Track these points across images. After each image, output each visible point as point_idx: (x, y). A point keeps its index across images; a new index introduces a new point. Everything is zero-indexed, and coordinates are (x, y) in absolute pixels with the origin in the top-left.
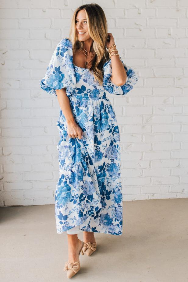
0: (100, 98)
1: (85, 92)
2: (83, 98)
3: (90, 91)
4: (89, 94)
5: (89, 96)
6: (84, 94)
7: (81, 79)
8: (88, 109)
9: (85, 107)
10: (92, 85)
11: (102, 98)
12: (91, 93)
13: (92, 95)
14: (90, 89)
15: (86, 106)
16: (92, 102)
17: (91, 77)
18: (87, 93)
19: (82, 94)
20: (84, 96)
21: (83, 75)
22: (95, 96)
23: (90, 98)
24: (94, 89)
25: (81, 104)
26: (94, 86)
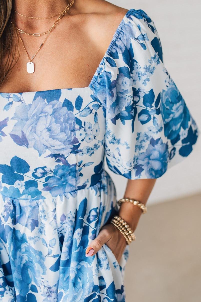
0: (83, 187)
1: (28, 176)
2: (24, 197)
3: (43, 174)
4: (41, 182)
5: (40, 187)
6: (23, 183)
9: (30, 226)
10: (48, 152)
11: (89, 184)
12: (50, 177)
13: (51, 181)
14: (43, 168)
15: (36, 223)
17: (42, 125)
18: (33, 179)
19: (17, 182)
20: (27, 188)
21: (12, 118)
22: (63, 184)
23: (44, 193)
24: (57, 163)
25: (18, 215)
26: (55, 156)
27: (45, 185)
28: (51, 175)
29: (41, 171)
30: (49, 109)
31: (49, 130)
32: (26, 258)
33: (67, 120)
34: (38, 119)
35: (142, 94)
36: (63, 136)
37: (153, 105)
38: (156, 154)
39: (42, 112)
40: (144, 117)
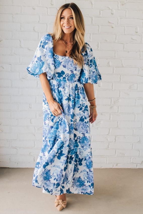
0: (76, 81)
1: (64, 76)
2: (62, 81)
3: (68, 76)
4: (67, 78)
6: (62, 77)
7: (61, 65)
8: (65, 90)
9: (62, 88)
11: (77, 81)
13: (69, 78)
15: (64, 88)
16: (68, 85)
17: (69, 64)
18: (65, 77)
19: (61, 77)
20: (63, 79)
21: (63, 62)
22: (72, 79)
23: (67, 81)
24: (71, 73)
25: (60, 86)
26: (71, 71)
27: (67, 79)
28: (69, 76)
29: (67, 75)
31: (71, 64)
34: (69, 62)
35: (89, 60)
36: (74, 66)
38: (94, 76)
40: (91, 66)
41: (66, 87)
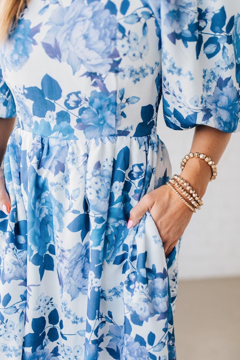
1: (60, 105)
2: (54, 135)
3: (78, 103)
4: (74, 114)
5: (73, 123)
6: (54, 114)
7: (35, 43)
8: (66, 180)
9: (53, 169)
10: (83, 69)
12: (84, 109)
13: (86, 116)
14: (77, 94)
15: (62, 168)
16: (83, 151)
18: (65, 109)
19: (49, 113)
20: (58, 123)
21: (47, 23)
22: (100, 123)
23: (77, 133)
24: (94, 88)
26: (92, 75)
27: (79, 121)
28: (86, 105)
29: (74, 98)
30: (88, 12)
31: (86, 37)
32: (46, 211)
33: (108, 26)
34: (75, 24)
36: (101, 46)
37: (224, 29)
38: (224, 100)
39: (80, 16)
41: (69, 166)
